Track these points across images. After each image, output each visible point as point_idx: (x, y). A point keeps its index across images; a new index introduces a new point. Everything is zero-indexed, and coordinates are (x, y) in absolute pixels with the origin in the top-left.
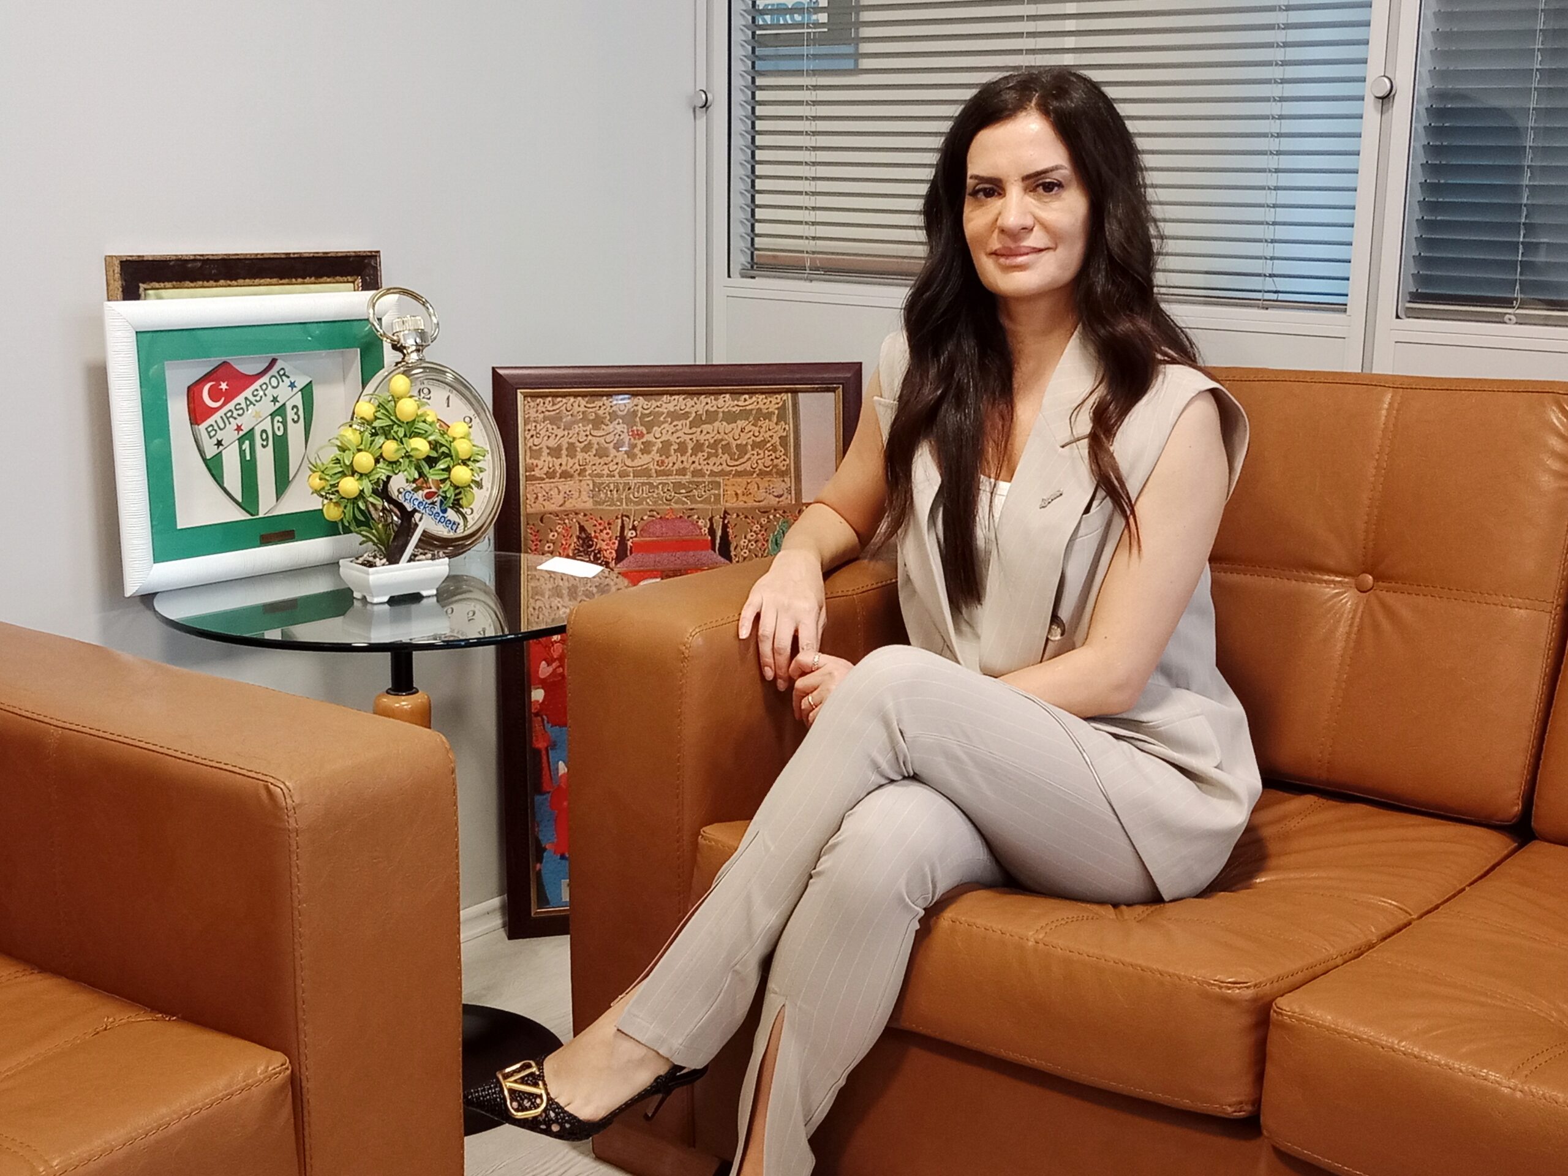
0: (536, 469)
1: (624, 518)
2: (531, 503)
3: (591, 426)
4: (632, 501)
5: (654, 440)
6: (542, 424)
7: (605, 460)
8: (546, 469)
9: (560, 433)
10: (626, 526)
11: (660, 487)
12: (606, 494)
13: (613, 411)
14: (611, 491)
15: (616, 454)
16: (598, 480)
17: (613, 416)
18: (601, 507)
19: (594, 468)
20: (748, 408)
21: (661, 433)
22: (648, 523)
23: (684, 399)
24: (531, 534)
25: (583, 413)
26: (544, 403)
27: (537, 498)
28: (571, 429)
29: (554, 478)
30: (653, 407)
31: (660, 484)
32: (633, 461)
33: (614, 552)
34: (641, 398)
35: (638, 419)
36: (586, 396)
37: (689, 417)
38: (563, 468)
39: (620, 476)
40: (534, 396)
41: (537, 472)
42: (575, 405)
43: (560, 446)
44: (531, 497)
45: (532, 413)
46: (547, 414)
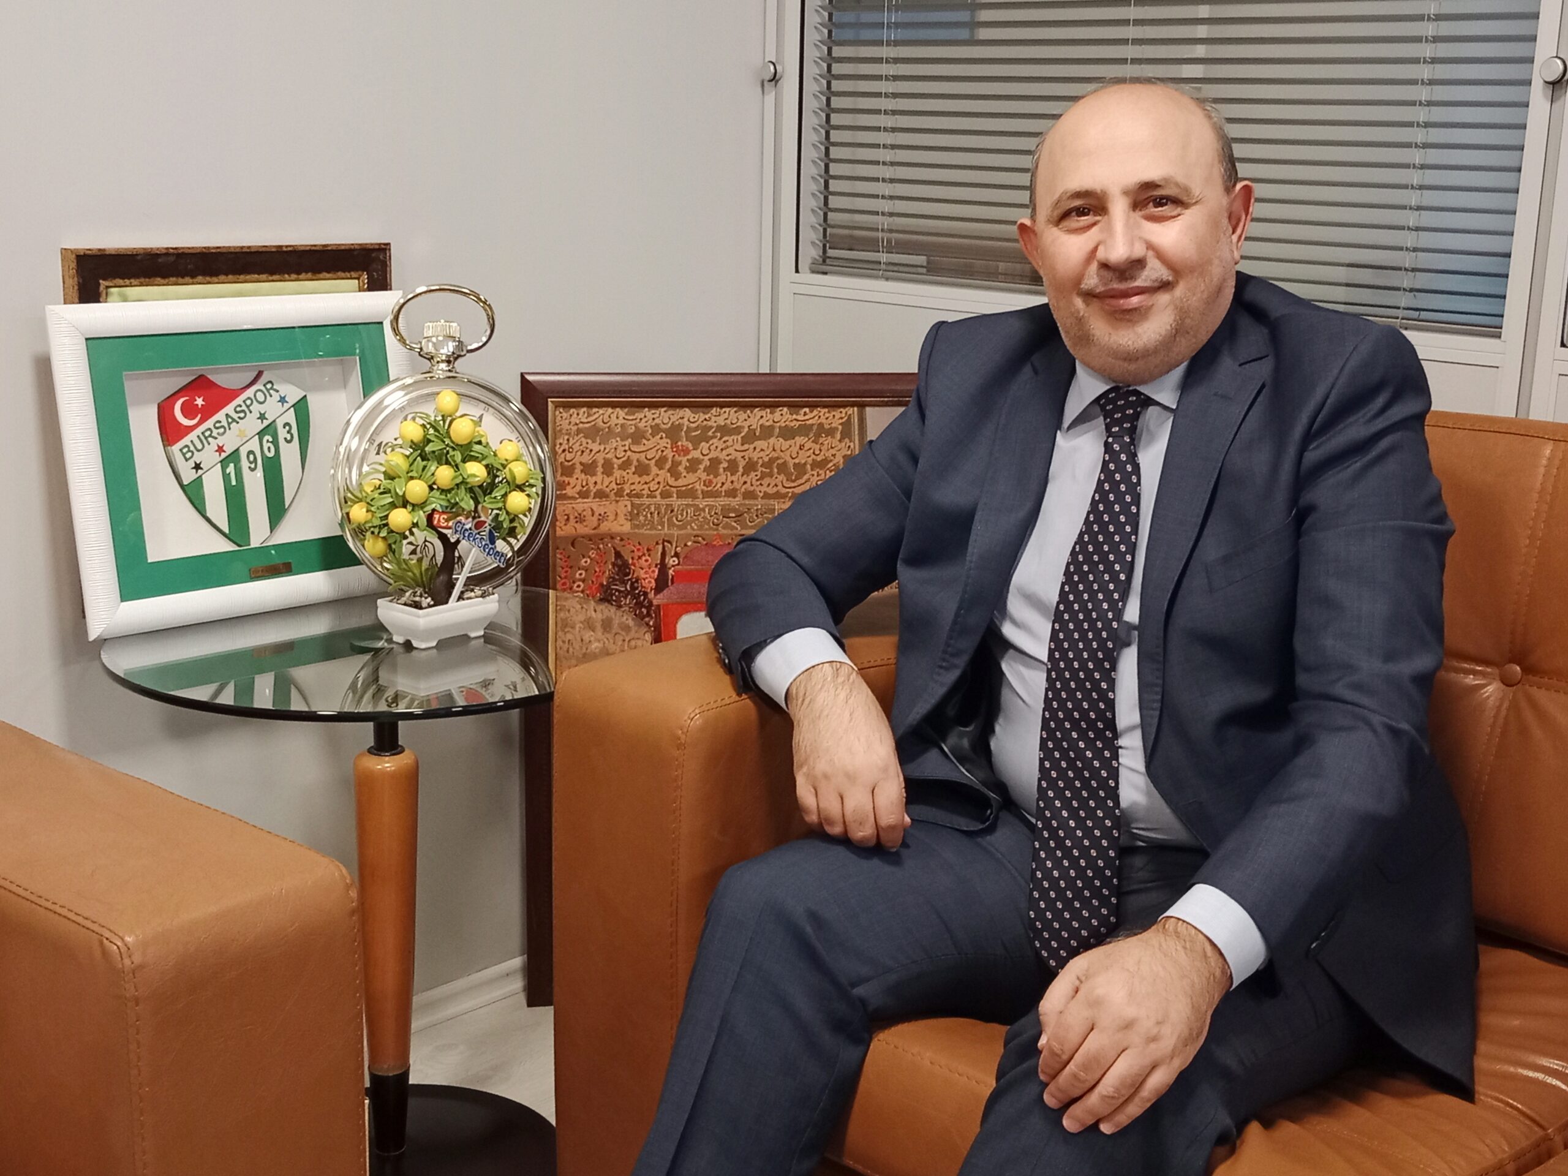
0: (568, 487)
1: (666, 544)
2: (562, 525)
3: (630, 440)
4: (674, 525)
5: (702, 457)
6: (576, 438)
7: (646, 478)
8: (578, 488)
9: (595, 447)
10: (668, 552)
11: (707, 510)
12: (646, 516)
13: (657, 425)
14: (651, 513)
15: (659, 472)
16: (637, 501)
17: (656, 430)
18: (641, 531)
19: (633, 487)
20: (807, 422)
21: (709, 449)
22: (691, 551)
23: (736, 412)
24: (561, 559)
25: (622, 426)
26: (578, 414)
27: (568, 519)
28: (608, 444)
29: (587, 496)
30: (700, 420)
31: (707, 505)
32: (676, 480)
33: (653, 581)
34: (687, 410)
35: (683, 433)
36: (626, 407)
37: (740, 433)
38: (599, 487)
39: (662, 497)
40: (567, 406)
41: (569, 491)
42: (614, 417)
43: (594, 462)
44: (561, 519)
45: (565, 425)
46: (581, 425)
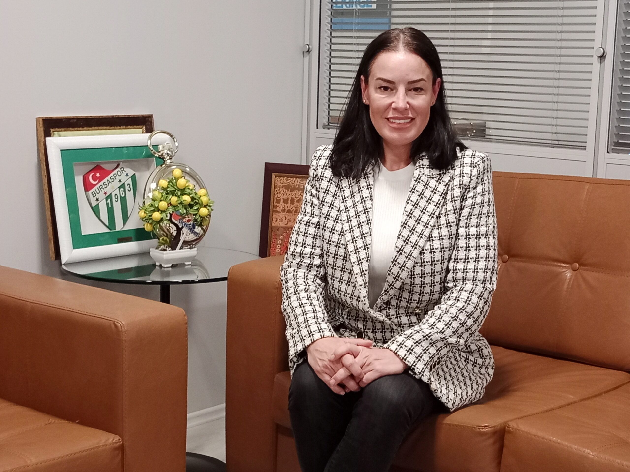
0: (278, 208)
2: (274, 222)
6: (282, 188)
8: (281, 208)
9: (289, 193)
24: (273, 235)
25: (299, 185)
26: (283, 180)
27: (277, 220)
28: (292, 192)
29: (284, 212)
38: (289, 208)
40: (280, 177)
41: (278, 209)
42: (296, 181)
43: (288, 199)
44: (274, 220)
45: (279, 184)
46: (284, 184)
